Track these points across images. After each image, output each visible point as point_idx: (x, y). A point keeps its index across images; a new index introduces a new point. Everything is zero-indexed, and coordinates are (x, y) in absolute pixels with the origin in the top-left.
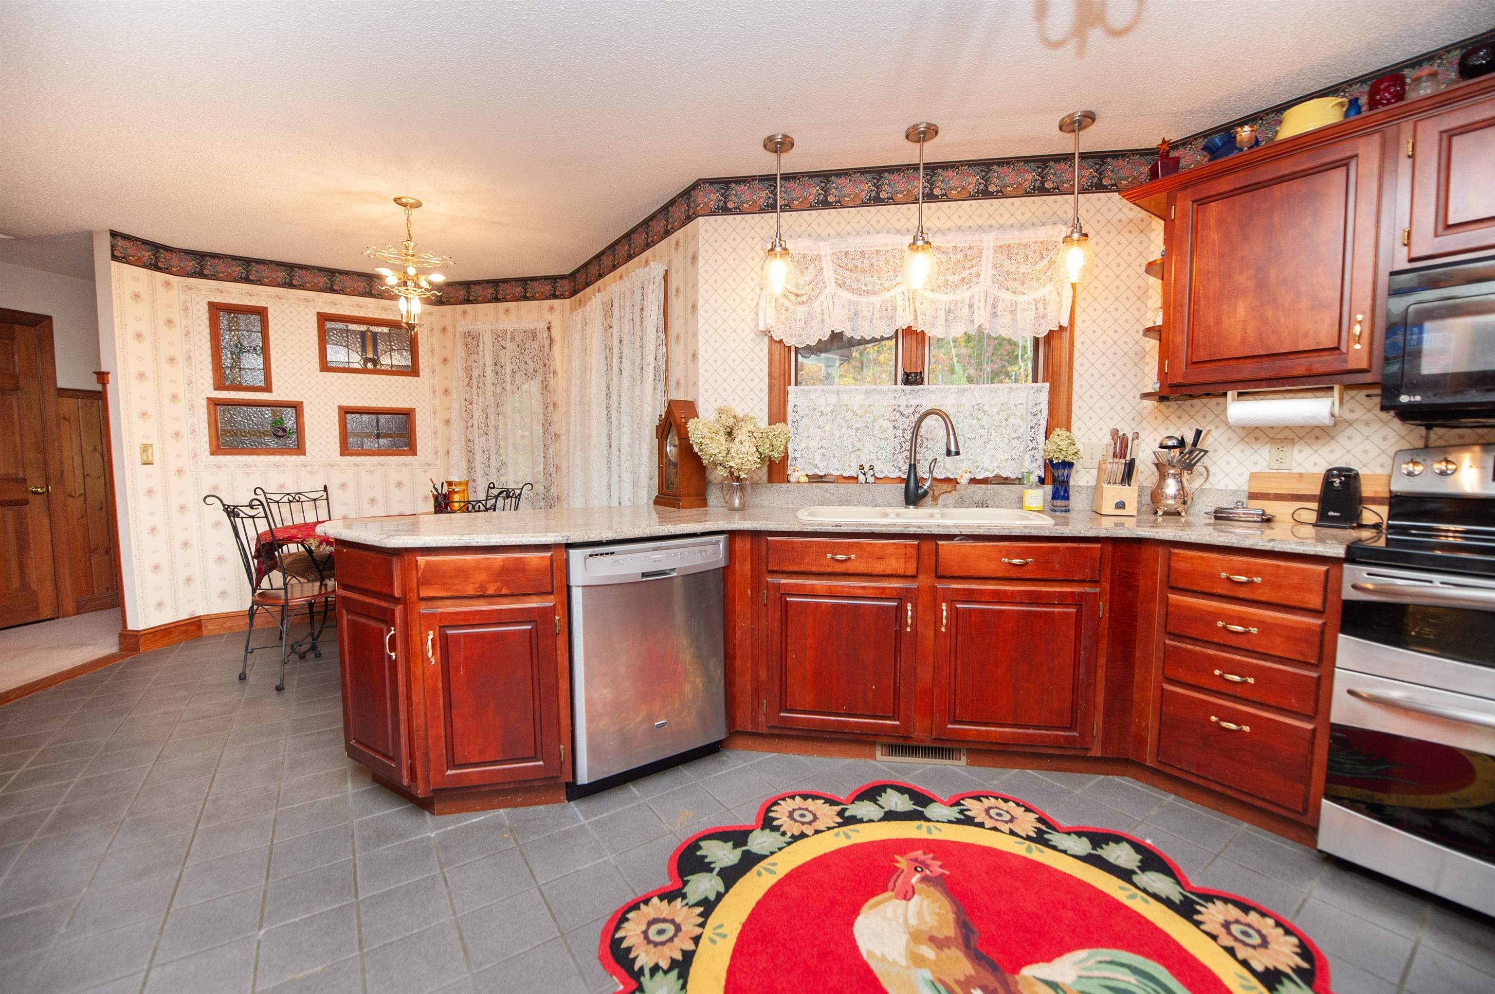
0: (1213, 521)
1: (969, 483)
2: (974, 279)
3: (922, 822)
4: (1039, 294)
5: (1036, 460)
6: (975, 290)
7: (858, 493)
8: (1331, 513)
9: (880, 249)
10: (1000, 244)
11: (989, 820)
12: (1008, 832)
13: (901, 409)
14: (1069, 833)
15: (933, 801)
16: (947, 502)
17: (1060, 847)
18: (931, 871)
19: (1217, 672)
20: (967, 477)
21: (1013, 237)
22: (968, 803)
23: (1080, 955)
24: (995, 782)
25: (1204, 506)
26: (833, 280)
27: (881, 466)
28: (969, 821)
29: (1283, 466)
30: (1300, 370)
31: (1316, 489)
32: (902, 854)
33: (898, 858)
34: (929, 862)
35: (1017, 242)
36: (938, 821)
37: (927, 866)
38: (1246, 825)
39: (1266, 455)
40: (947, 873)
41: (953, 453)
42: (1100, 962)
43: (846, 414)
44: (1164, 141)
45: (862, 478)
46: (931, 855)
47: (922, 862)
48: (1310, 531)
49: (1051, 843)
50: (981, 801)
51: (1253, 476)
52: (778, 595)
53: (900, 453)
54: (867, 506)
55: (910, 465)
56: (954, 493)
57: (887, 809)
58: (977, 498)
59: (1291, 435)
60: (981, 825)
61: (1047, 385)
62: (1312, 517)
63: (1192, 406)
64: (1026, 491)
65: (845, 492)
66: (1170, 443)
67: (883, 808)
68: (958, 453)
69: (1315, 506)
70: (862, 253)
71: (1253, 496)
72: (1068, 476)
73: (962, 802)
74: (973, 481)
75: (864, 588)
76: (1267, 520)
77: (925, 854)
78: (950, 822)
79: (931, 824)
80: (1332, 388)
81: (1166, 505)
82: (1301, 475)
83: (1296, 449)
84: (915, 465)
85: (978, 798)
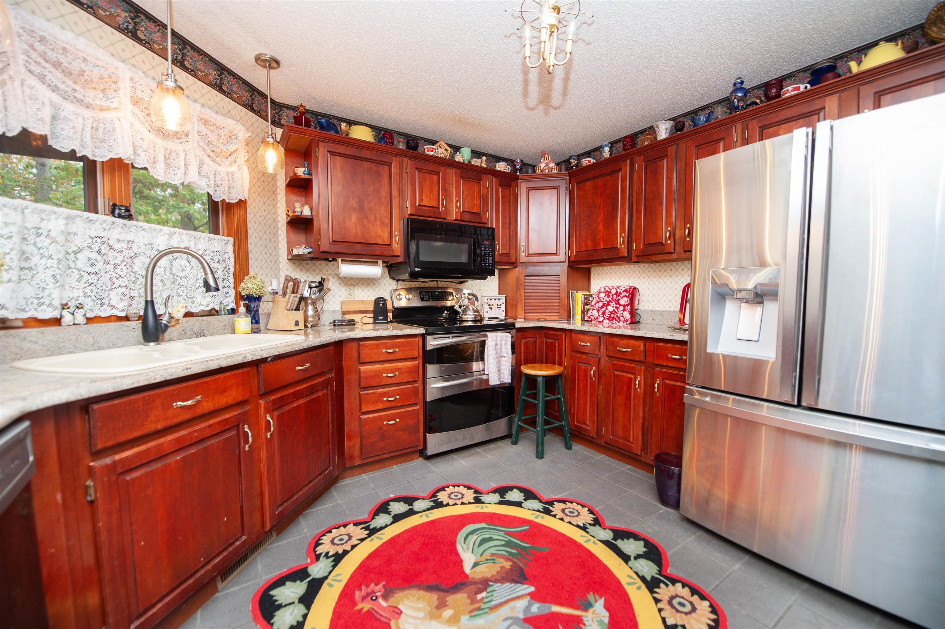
0: (332, 327)
1: (183, 317)
2: (183, 137)
3: (326, 582)
4: (231, 169)
5: (230, 296)
6: (188, 146)
7: (73, 338)
8: (380, 318)
9: (88, 58)
10: (202, 116)
11: (343, 546)
12: (359, 542)
13: (111, 242)
14: (373, 518)
15: (307, 567)
16: (172, 335)
17: (383, 526)
18: (379, 591)
19: (385, 399)
20: (183, 311)
21: (211, 115)
22: (319, 550)
23: (459, 547)
24: (305, 530)
25: (326, 319)
27: (91, 303)
28: (338, 558)
29: (352, 297)
31: (371, 307)
32: (355, 604)
33: (358, 607)
34: (369, 590)
35: (214, 122)
36: (330, 573)
37: (373, 592)
38: (394, 466)
39: (344, 292)
40: (384, 583)
41: (213, 289)
42: (465, 542)
44: (301, 106)
45: (67, 318)
46: (363, 587)
47: (368, 595)
48: (371, 326)
49: (378, 528)
50: (322, 544)
51: (343, 303)
52: (114, 478)
53: (111, 289)
54: (86, 350)
55: (147, 302)
56: (177, 326)
57: (297, 601)
58: (196, 329)
59: (354, 283)
60: (346, 553)
61: (232, 239)
62: (371, 320)
65: (55, 338)
66: (313, 285)
67: (293, 603)
68: (217, 289)
69: (372, 315)
70: (64, 49)
71: (344, 313)
72: (258, 306)
73: (317, 553)
74: (188, 315)
75: (210, 426)
76: (352, 323)
77: (361, 590)
78: (334, 566)
79: (330, 577)
80: (377, 262)
81: (311, 322)
82: (362, 301)
83: (356, 288)
84: (152, 302)
85: (317, 544)
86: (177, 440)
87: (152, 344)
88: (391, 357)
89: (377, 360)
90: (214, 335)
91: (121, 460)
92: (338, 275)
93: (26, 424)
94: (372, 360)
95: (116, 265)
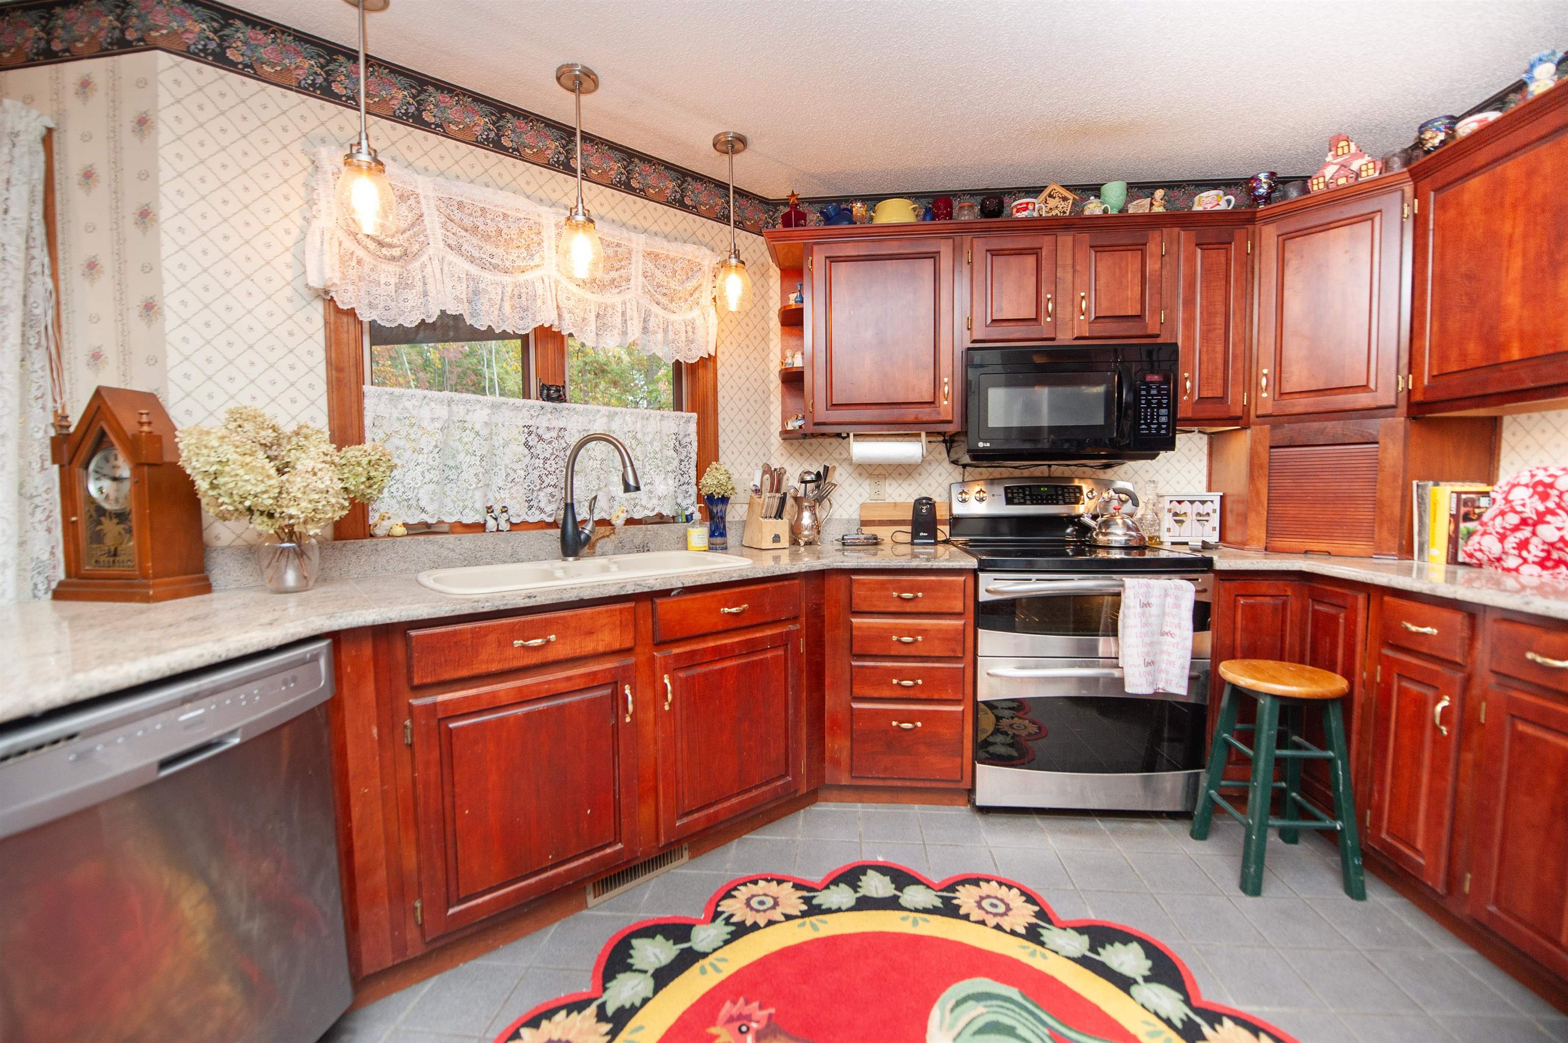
0: (841, 547)
1: (625, 525)
2: (623, 284)
3: (702, 962)
4: (689, 316)
5: (690, 496)
6: (628, 296)
7: (491, 547)
8: (922, 534)
9: (508, 212)
10: (649, 250)
11: (758, 915)
12: (783, 918)
13: (540, 432)
14: (827, 887)
15: (694, 925)
16: (606, 549)
17: (834, 907)
18: (758, 1022)
19: (895, 681)
20: (624, 516)
21: (661, 246)
22: (727, 906)
23: (935, 1014)
24: (728, 866)
25: (832, 533)
26: (440, 237)
27: (517, 506)
28: (741, 930)
29: (879, 497)
30: (911, 418)
31: (909, 516)
32: (713, 1022)
33: (713, 1030)
34: (746, 1010)
35: (666, 253)
36: (715, 950)
37: (749, 1018)
38: (916, 806)
39: (867, 488)
40: (772, 1011)
41: (632, 489)
42: (952, 1010)
43: (464, 434)
44: (793, 195)
45: (491, 524)
46: (741, 1000)
47: (740, 1017)
48: (907, 549)
49: (823, 907)
50: (734, 897)
51: (863, 506)
52: (434, 722)
53: (540, 490)
54: (505, 562)
55: (566, 505)
56: (612, 537)
57: (651, 971)
58: (637, 541)
59: (884, 472)
60: (755, 927)
61: (695, 415)
62: (908, 538)
63: (811, 444)
64: (690, 530)
65: (472, 546)
66: (808, 478)
67: (645, 972)
68: (637, 488)
69: (909, 529)
70: (483, 210)
71: (864, 523)
72: (724, 513)
73: (719, 909)
74: (630, 522)
75: (569, 679)
76: (875, 542)
77: (734, 1002)
78: (727, 942)
79: (711, 958)
80: (919, 435)
81: (806, 536)
82: (895, 504)
83: (888, 482)
84: (572, 504)
85: (728, 895)
86: (520, 689)
87: (571, 559)
88: (908, 608)
89: (883, 610)
90: (662, 550)
91: (443, 703)
92: (849, 460)
93: (323, 644)
94: (873, 609)
95: (546, 459)
